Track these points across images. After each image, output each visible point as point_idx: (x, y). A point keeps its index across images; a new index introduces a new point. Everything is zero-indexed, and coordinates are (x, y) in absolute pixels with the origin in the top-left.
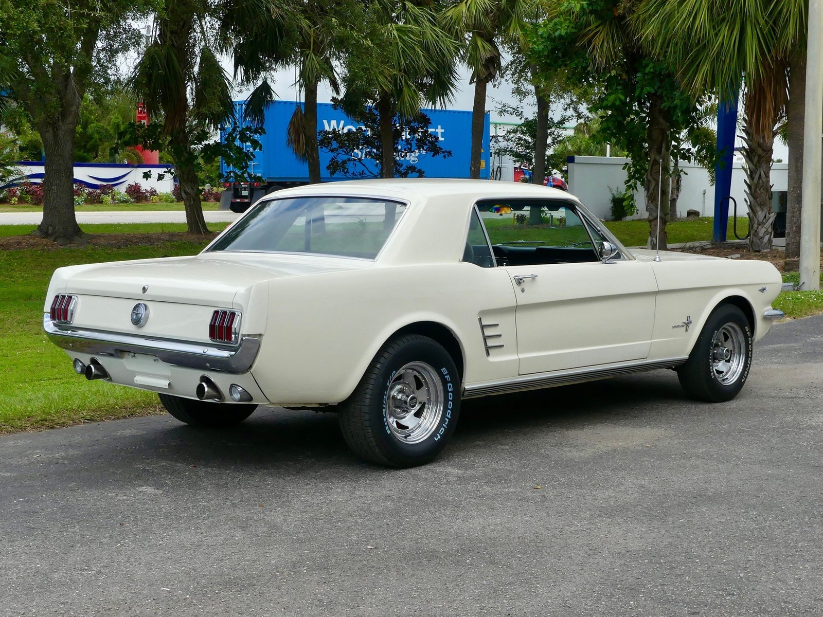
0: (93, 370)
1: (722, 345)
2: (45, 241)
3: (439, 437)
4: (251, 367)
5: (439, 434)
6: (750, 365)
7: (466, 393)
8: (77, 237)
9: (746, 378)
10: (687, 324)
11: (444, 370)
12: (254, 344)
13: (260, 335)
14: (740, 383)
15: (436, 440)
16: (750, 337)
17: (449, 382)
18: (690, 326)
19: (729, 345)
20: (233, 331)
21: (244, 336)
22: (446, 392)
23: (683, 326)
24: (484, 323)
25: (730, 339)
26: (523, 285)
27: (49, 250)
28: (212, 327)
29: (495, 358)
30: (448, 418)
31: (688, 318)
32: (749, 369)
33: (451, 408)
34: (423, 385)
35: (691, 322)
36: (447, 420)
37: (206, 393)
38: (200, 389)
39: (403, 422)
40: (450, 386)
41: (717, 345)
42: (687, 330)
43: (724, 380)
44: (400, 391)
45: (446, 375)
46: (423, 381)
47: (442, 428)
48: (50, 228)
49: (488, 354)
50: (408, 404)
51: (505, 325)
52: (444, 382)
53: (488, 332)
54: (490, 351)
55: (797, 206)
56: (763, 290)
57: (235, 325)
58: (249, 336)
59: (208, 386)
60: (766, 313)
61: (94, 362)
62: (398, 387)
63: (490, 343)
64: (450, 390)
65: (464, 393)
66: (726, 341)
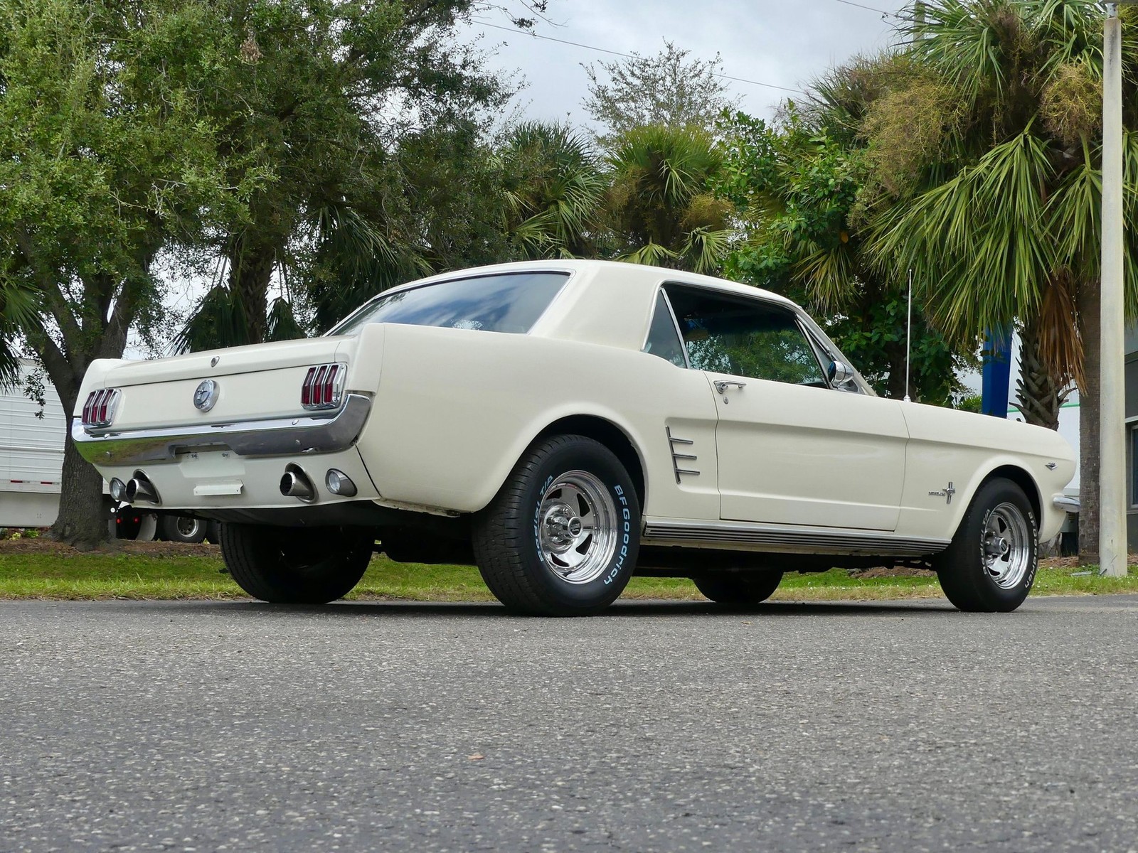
0: (137, 487)
1: (997, 535)
2: (59, 545)
3: (611, 580)
4: (356, 438)
5: (611, 576)
6: (1036, 566)
7: (648, 531)
8: (102, 541)
9: (1031, 583)
10: (949, 493)
11: (618, 487)
12: (363, 402)
13: (371, 394)
14: (1022, 591)
15: (607, 583)
16: (1034, 527)
17: (625, 507)
18: (953, 496)
19: (1006, 536)
20: (334, 390)
21: (349, 392)
22: (621, 520)
23: (943, 495)
24: (673, 436)
25: (1007, 530)
26: (727, 394)
27: (64, 556)
28: (305, 391)
29: (687, 487)
30: (623, 556)
31: (950, 484)
32: (1034, 572)
33: (627, 542)
34: (589, 510)
35: (954, 491)
36: (622, 559)
37: (292, 488)
38: (285, 485)
39: (561, 557)
40: (626, 513)
41: (989, 536)
42: (948, 502)
43: (1000, 583)
44: (559, 513)
45: (621, 496)
46: (589, 504)
47: (615, 569)
48: (68, 528)
49: (678, 480)
50: (569, 529)
51: (702, 444)
52: (619, 507)
53: (679, 450)
54: (681, 477)
55: (1093, 484)
56: (1051, 466)
57: (337, 381)
58: (355, 392)
59: (296, 477)
60: (1056, 499)
61: (140, 476)
62: (554, 509)
63: (682, 465)
64: (626, 518)
65: (645, 529)
66: (1002, 531)
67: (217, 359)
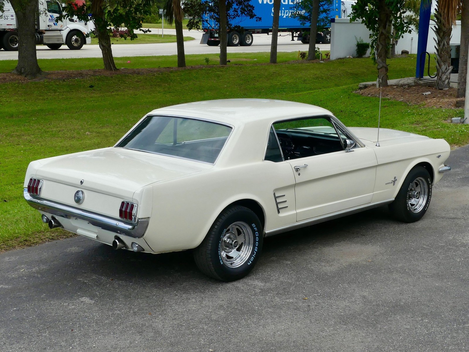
0: (53, 223)
1: (414, 190)
2: (20, 77)
3: (251, 262)
4: (143, 235)
5: (251, 261)
6: (430, 200)
7: (266, 235)
8: (38, 74)
9: (427, 207)
10: (394, 182)
11: (253, 225)
12: (144, 224)
13: (149, 218)
14: (424, 211)
15: (249, 264)
16: (430, 184)
17: (257, 231)
18: (396, 182)
19: (418, 190)
20: (133, 214)
21: (140, 219)
22: (255, 237)
23: (392, 183)
24: (276, 195)
25: (419, 186)
26: (299, 172)
27: (22, 83)
28: (121, 211)
29: (283, 214)
30: (255, 251)
31: (395, 178)
32: (429, 203)
33: (257, 245)
34: (241, 233)
35: (396, 180)
36: (255, 253)
37: (118, 246)
38: (115, 243)
39: (230, 254)
40: (257, 234)
41: (411, 190)
42: (394, 185)
43: (415, 210)
44: (229, 238)
45: (255, 227)
46: (241, 231)
47: (252, 257)
48: (23, 69)
49: (279, 212)
50: (233, 245)
51: (289, 195)
52: (254, 231)
53: (279, 200)
54: (280, 211)
55: (465, 67)
56: (439, 156)
57: (134, 212)
58: (142, 219)
59: (119, 242)
60: (440, 170)
61: (53, 218)
62: (228, 235)
63: (280, 206)
64: (257, 236)
65: (265, 235)
66: (416, 186)
67: (83, 181)
